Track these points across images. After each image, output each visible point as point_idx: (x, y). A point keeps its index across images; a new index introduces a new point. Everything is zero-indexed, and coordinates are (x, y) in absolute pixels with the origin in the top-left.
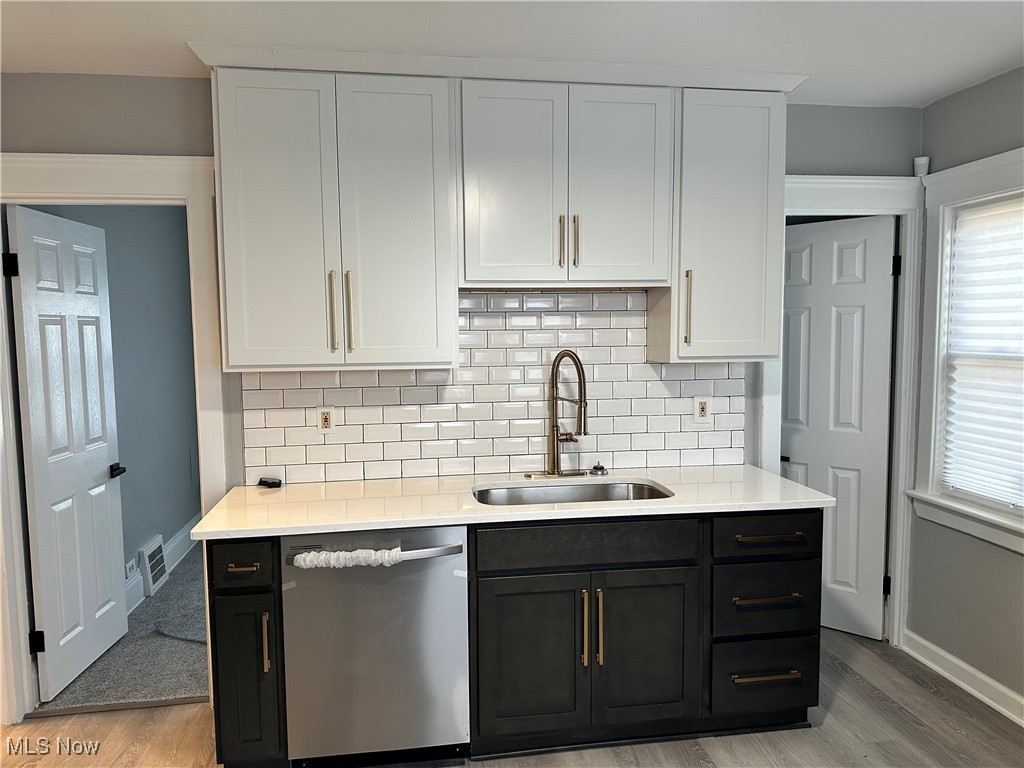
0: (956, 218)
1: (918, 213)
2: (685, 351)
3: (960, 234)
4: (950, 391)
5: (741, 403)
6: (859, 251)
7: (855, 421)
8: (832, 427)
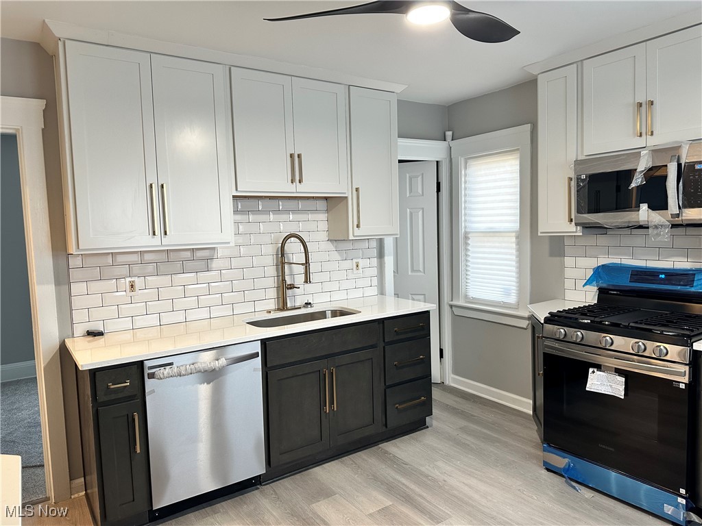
0: (466, 163)
1: (448, 160)
2: (358, 232)
3: (468, 171)
4: (467, 250)
5: (375, 261)
6: (420, 179)
7: (421, 269)
8: (410, 273)
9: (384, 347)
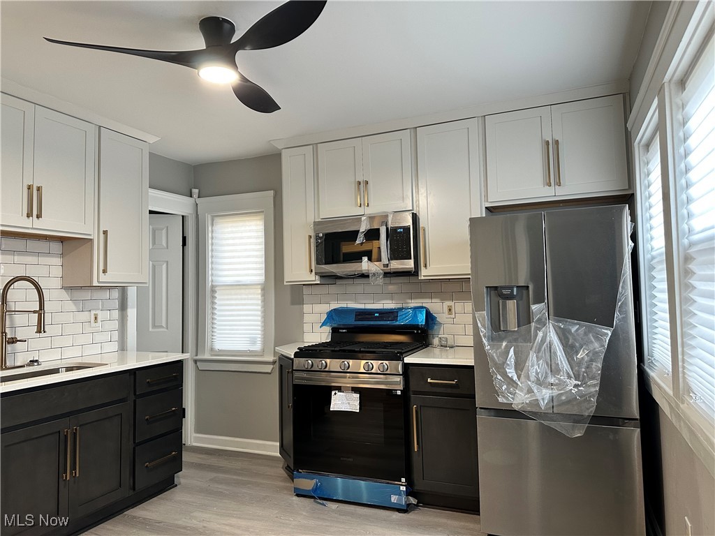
0: (213, 220)
1: (194, 216)
2: (103, 278)
3: (215, 228)
4: (213, 303)
5: (116, 314)
6: (164, 231)
7: (164, 325)
8: (151, 329)
9: (135, 401)
